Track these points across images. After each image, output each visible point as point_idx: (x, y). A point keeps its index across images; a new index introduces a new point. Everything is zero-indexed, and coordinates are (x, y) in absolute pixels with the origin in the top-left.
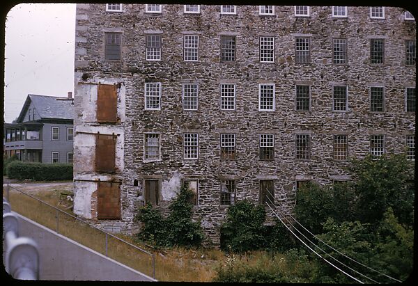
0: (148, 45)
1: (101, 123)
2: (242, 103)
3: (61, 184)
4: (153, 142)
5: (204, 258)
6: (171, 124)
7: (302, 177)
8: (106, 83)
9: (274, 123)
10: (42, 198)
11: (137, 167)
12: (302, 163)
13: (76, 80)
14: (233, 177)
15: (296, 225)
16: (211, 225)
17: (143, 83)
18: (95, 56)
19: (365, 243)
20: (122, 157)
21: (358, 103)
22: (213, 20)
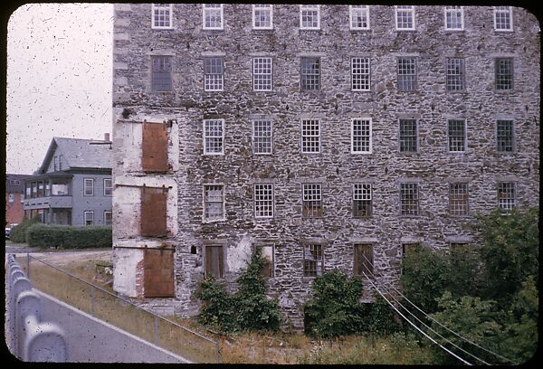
0: (207, 72)
1: (148, 172)
2: (330, 145)
3: (96, 253)
4: (215, 196)
5: (283, 346)
7: (409, 239)
8: (154, 120)
9: (372, 169)
10: (72, 271)
11: (194, 229)
12: (408, 220)
13: (114, 117)
14: (319, 240)
15: (403, 302)
16: (291, 303)
17: (200, 120)
18: (140, 86)
19: (494, 325)
20: (175, 217)
21: (481, 141)
22: (290, 37)
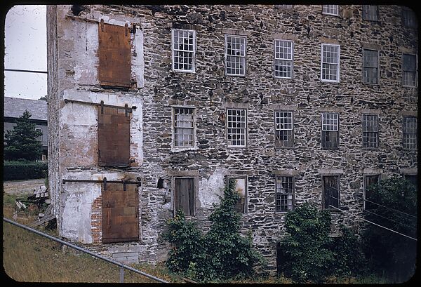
1: (106, 87)
2: (301, 70)
4: (185, 121)
6: (211, 94)
7: (370, 172)
8: (112, 22)
9: (339, 98)
11: (162, 158)
12: (370, 152)
14: (290, 172)
16: (265, 241)
17: (168, 29)
20: (140, 144)
